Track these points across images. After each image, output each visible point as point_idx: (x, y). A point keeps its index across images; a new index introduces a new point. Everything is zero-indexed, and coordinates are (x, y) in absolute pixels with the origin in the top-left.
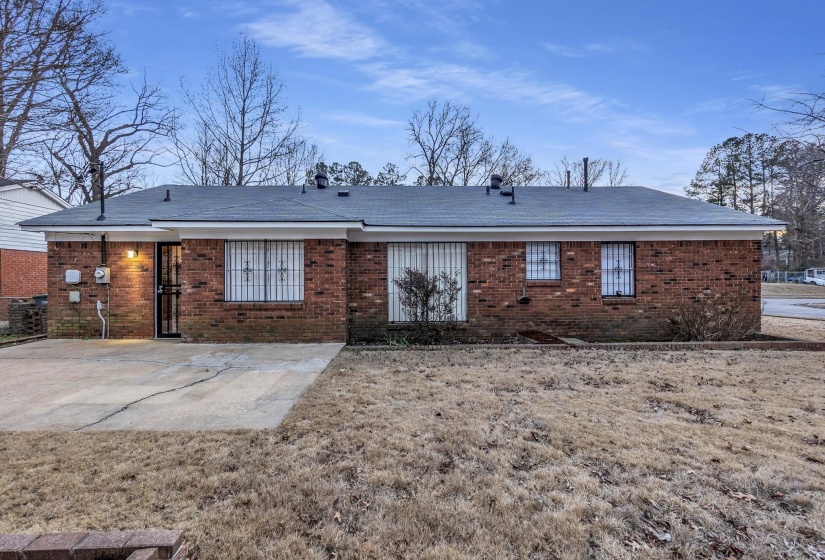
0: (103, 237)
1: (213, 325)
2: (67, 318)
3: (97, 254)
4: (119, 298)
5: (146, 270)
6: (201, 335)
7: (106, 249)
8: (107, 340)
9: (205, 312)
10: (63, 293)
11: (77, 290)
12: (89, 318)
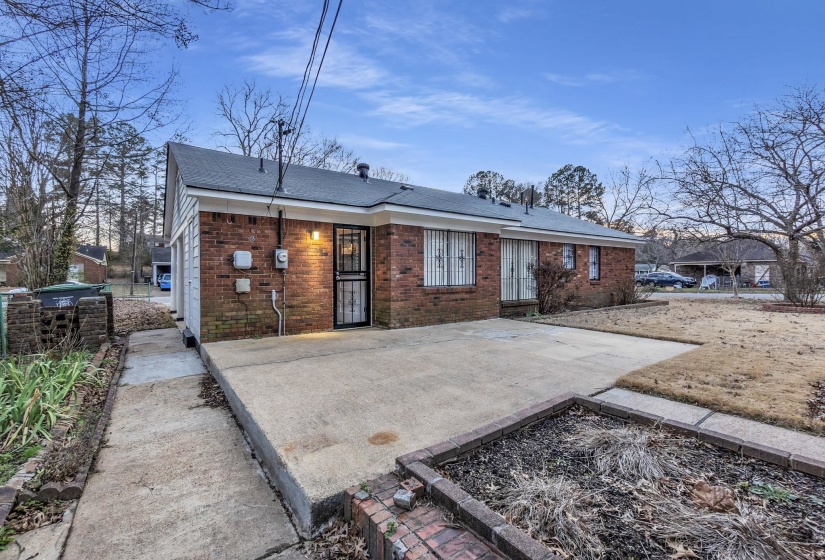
0: (280, 212)
1: (416, 310)
2: (230, 314)
3: (270, 233)
4: (295, 287)
5: (326, 254)
6: (407, 320)
7: (281, 226)
8: (285, 336)
9: (410, 296)
10: (229, 282)
11: (247, 277)
12: (259, 312)
